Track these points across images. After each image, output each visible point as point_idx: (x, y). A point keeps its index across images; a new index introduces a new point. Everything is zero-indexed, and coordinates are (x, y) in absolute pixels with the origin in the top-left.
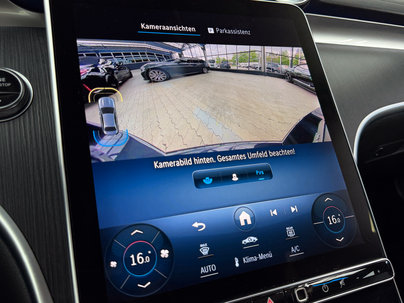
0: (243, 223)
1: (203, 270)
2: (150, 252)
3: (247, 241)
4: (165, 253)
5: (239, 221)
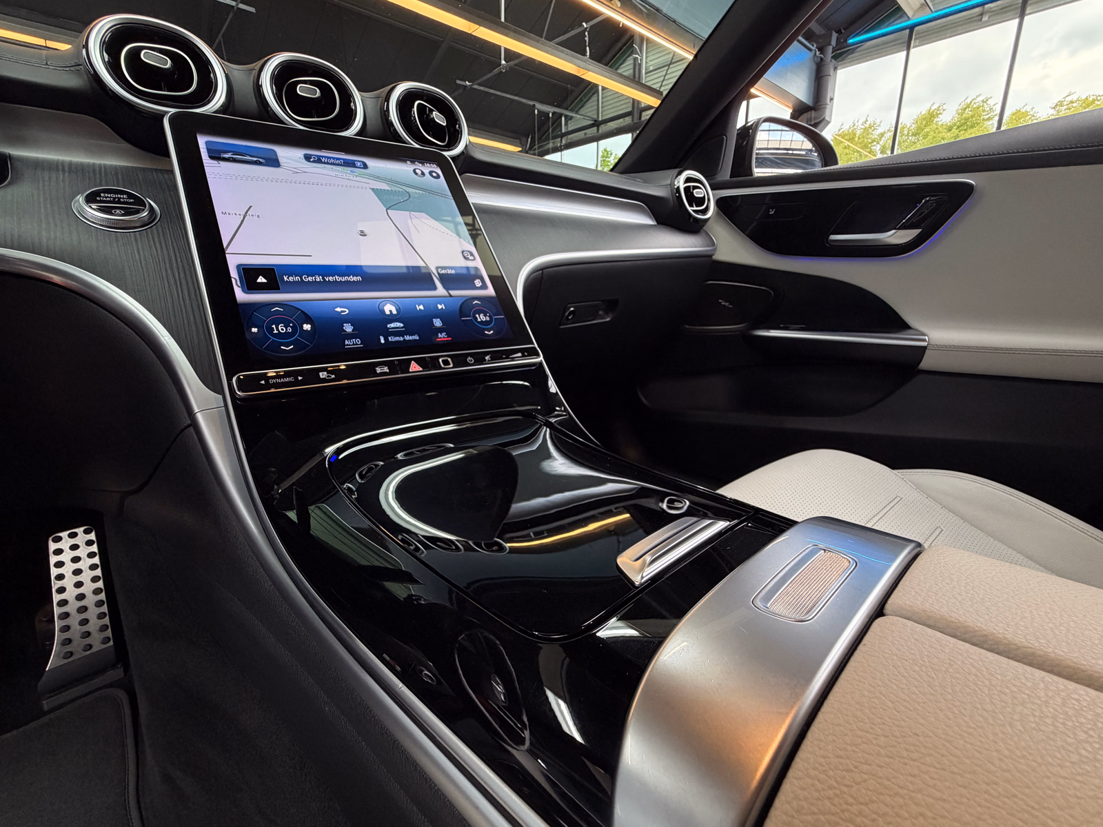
0: (388, 312)
1: (347, 342)
2: (291, 325)
3: (392, 325)
4: (307, 327)
5: (384, 311)
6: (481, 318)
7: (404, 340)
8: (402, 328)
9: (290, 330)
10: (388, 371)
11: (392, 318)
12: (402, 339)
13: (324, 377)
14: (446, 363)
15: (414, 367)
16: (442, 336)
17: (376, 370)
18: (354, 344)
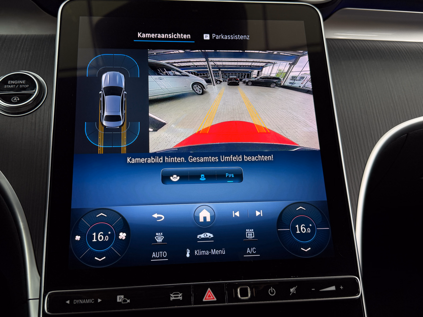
6: (302, 229)
7: (210, 254)
8: (212, 239)
9: (107, 238)
10: (181, 298)
11: (205, 227)
12: (208, 253)
13: (120, 301)
14: (244, 293)
15: (209, 296)
16: (251, 252)
17: (170, 297)
18: (160, 258)
